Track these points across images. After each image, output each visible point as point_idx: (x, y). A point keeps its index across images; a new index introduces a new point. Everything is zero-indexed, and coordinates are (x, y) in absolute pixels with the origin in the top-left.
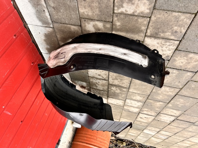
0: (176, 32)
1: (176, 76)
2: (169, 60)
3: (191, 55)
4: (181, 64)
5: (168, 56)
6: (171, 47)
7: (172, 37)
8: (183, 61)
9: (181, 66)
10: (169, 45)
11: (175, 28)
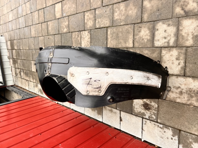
0: (78, 36)
1: (100, 18)
2: (91, 30)
3: (86, 21)
4: (92, 22)
5: (88, 32)
6: (84, 34)
7: (80, 36)
8: (89, 23)
9: (93, 21)
10: (83, 35)
11: (77, 37)
